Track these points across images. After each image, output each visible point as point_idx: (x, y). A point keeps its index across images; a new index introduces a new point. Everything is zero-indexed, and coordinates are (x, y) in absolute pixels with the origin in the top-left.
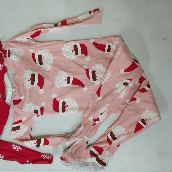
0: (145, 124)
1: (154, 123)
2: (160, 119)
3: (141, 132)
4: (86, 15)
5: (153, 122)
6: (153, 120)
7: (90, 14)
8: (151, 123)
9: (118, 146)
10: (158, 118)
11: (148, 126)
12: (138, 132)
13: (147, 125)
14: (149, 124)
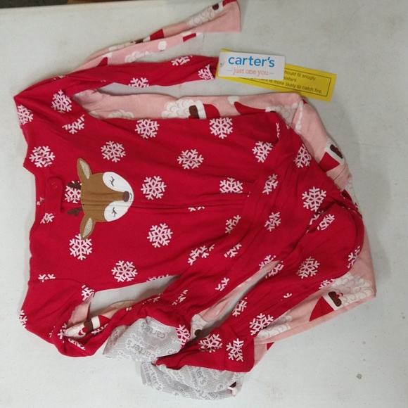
0: (338, 303)
1: (358, 303)
2: (375, 295)
3: (325, 321)
4: (208, 14)
5: (357, 300)
6: (357, 295)
7: (217, 11)
8: (351, 302)
9: (269, 345)
10: (369, 293)
11: (344, 309)
12: (319, 319)
13: (341, 306)
14: (346, 304)
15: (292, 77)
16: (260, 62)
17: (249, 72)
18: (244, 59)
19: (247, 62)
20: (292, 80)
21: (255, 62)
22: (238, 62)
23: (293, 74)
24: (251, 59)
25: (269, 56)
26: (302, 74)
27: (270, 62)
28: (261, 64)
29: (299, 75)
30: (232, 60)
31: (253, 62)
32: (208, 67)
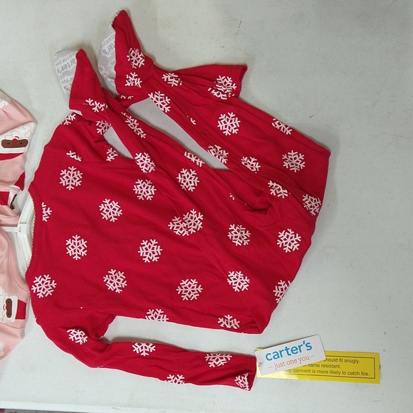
15: (334, 363)
16: (297, 349)
17: (290, 362)
18: (281, 352)
19: (284, 353)
20: (335, 367)
21: (292, 351)
22: (276, 357)
23: (335, 360)
24: (287, 349)
25: (304, 340)
26: (344, 358)
27: (306, 345)
28: (298, 351)
29: (341, 360)
30: (269, 357)
31: (290, 352)
32: (246, 375)
